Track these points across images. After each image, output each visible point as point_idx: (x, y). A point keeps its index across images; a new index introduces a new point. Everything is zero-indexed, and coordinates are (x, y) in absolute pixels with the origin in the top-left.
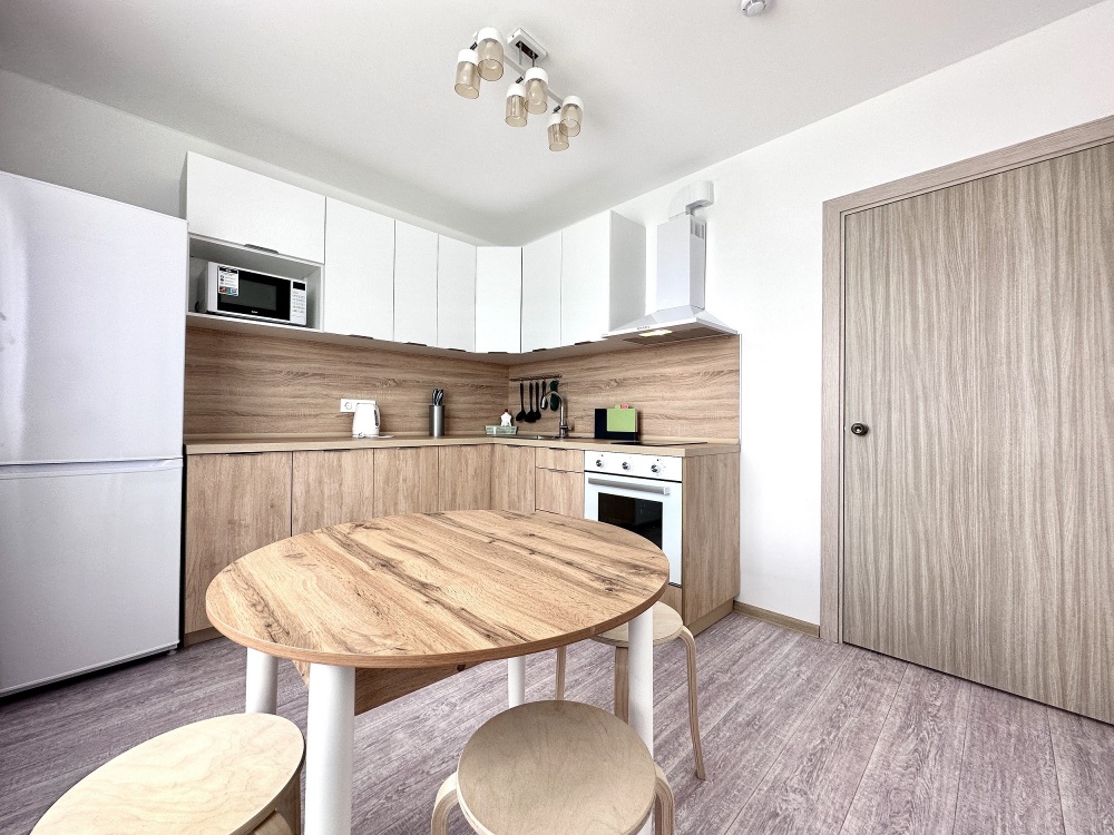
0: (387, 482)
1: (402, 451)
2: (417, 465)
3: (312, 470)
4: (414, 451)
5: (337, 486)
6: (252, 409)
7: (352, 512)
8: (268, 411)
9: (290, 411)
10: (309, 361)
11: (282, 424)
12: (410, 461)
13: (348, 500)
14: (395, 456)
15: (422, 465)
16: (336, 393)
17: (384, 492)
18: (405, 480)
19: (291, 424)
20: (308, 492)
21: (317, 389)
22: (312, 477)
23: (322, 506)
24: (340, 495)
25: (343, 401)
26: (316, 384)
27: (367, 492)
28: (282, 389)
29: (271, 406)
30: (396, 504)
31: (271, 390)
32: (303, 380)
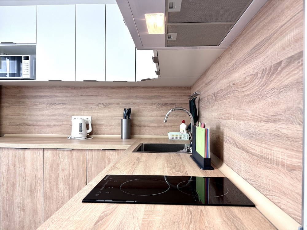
0: (51, 170)
1: (61, 152)
2: (71, 160)
3: (10, 158)
4: (69, 152)
5: (23, 169)
6: (32, 123)
7: (31, 185)
8: (38, 123)
9: (48, 123)
10: (56, 97)
11: (45, 130)
12: (66, 158)
13: (29, 178)
14: (56, 153)
15: (75, 161)
16: (70, 113)
17: (50, 176)
18: (63, 170)
19: (48, 130)
20: (8, 170)
21: (60, 111)
22: (10, 163)
23: (15, 179)
24: (25, 175)
25: (73, 117)
26: (60, 109)
27: (40, 175)
28: (45, 112)
29: (40, 121)
30: (57, 184)
31: (39, 113)
32: (54, 107)
